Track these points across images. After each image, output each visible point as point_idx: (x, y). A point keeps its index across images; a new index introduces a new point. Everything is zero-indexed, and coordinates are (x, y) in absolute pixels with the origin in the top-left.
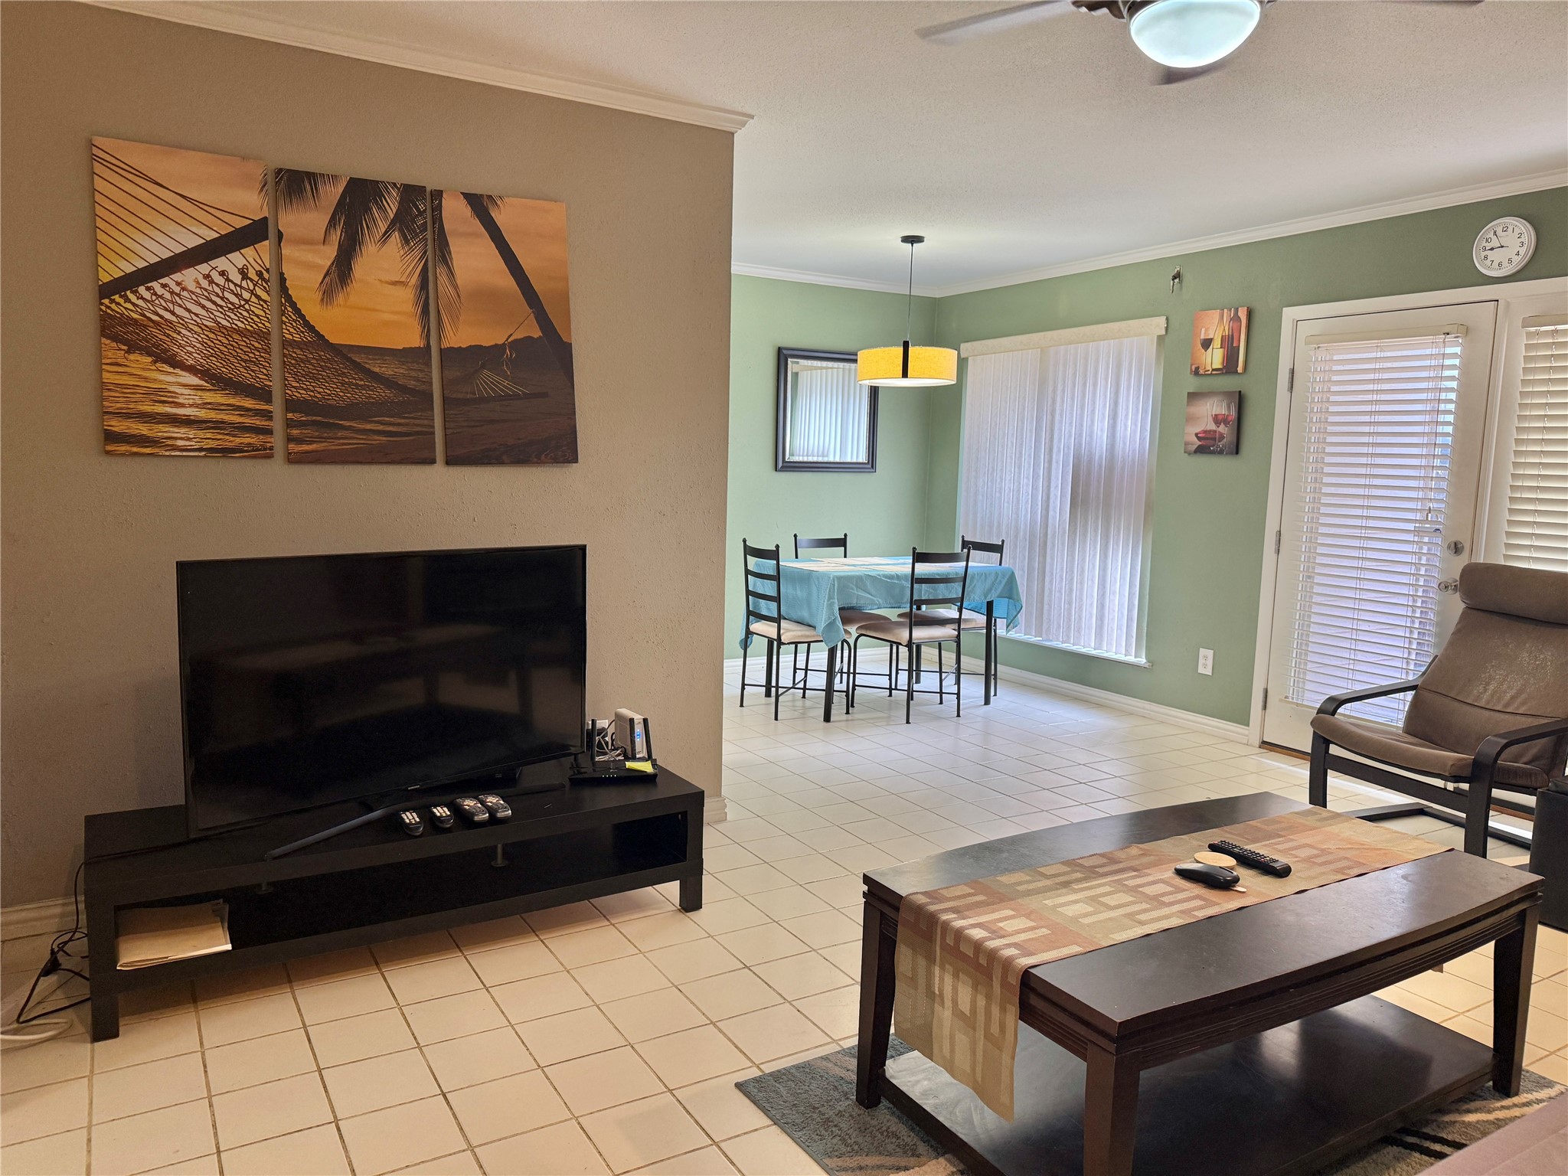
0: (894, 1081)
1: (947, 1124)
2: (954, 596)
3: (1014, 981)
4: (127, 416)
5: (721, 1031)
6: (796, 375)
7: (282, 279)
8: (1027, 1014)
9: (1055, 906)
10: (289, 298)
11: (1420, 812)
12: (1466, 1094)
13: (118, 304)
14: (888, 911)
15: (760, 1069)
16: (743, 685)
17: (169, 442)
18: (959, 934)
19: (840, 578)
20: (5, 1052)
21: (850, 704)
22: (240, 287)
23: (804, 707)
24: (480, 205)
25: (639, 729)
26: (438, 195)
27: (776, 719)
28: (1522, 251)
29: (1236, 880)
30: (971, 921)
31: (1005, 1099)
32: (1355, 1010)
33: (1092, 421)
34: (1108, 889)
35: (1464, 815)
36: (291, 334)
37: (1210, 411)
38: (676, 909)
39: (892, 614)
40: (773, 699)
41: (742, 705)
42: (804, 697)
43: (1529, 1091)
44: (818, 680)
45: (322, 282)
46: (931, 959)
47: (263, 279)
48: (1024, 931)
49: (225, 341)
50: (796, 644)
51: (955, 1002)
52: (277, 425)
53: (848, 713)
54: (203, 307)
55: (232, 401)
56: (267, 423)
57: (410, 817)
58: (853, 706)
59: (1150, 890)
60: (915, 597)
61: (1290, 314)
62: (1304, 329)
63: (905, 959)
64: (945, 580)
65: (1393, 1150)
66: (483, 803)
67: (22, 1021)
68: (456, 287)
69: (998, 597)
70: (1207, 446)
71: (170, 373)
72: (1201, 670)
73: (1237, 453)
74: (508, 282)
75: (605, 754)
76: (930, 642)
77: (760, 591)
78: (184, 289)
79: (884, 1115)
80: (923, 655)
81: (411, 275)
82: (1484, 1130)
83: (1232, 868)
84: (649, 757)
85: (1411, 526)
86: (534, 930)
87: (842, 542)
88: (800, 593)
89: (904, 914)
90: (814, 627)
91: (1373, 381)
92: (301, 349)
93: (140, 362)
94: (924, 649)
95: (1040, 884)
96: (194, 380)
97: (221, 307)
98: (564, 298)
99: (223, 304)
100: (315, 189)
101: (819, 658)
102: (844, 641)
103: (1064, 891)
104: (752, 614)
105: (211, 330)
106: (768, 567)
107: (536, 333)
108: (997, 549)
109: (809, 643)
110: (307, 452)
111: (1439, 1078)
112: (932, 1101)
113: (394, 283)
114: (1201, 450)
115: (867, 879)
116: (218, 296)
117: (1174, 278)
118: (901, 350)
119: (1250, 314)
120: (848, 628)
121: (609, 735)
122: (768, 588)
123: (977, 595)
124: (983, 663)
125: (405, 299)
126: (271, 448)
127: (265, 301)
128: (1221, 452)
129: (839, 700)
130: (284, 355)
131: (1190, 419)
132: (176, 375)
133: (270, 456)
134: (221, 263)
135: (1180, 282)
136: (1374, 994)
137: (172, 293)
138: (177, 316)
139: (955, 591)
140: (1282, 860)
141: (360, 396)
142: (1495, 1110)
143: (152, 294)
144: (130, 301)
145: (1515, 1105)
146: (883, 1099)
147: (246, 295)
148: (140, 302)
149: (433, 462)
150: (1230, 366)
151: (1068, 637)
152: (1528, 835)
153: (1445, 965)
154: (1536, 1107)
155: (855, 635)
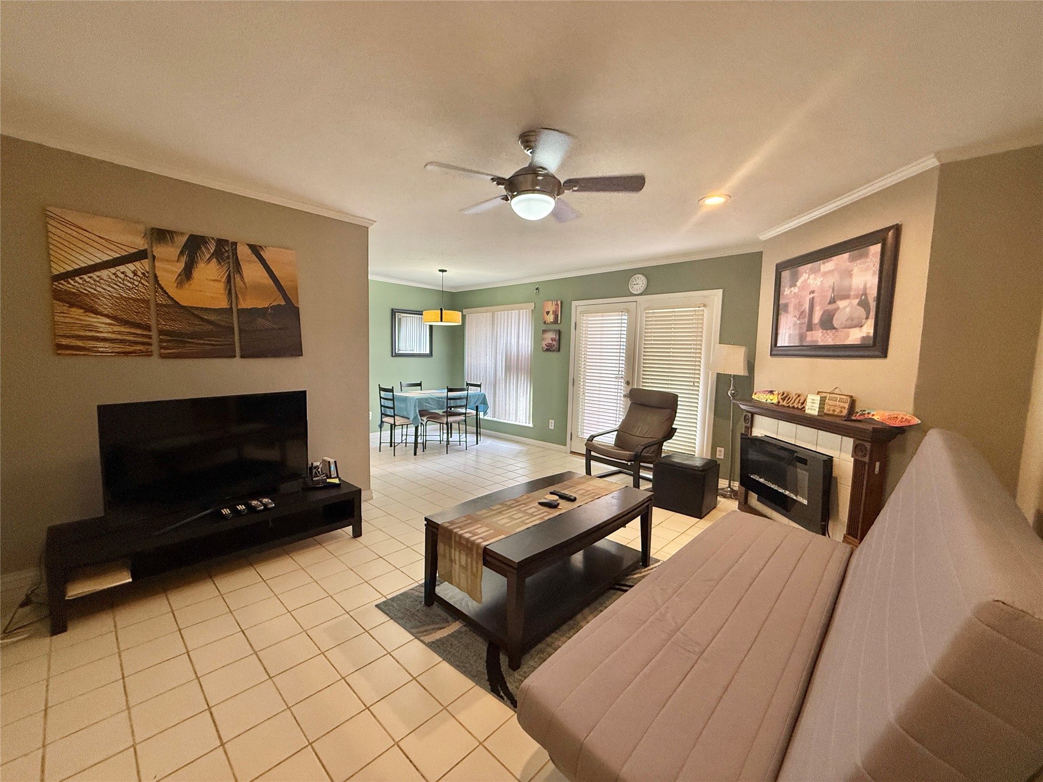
0: (438, 595)
1: (459, 608)
2: (464, 404)
3: (481, 551)
4: (69, 337)
5: (370, 585)
6: (400, 320)
7: (156, 277)
8: (486, 563)
9: (496, 521)
10: (159, 285)
11: (620, 472)
12: (634, 568)
13: (63, 284)
14: (434, 530)
15: (386, 598)
16: (380, 443)
17: (95, 349)
18: (461, 536)
19: (418, 399)
20: (3, 648)
21: (424, 448)
22: (133, 279)
23: (406, 450)
24: (255, 250)
25: (333, 467)
26: (235, 244)
27: (394, 456)
28: (643, 286)
29: (558, 504)
30: (465, 531)
31: (479, 595)
32: (601, 544)
33: (511, 339)
34: (515, 512)
35: (632, 472)
36: (160, 301)
37: (550, 336)
38: (350, 537)
39: (440, 412)
40: (393, 448)
41: (380, 451)
42: (406, 446)
43: (653, 564)
44: (411, 439)
45: (177, 279)
46: (450, 546)
47: (146, 276)
48: (484, 532)
49: (125, 303)
50: (402, 425)
51: (460, 562)
52: (155, 341)
53: (423, 451)
54: (113, 288)
55: (129, 330)
56: (149, 340)
57: (226, 511)
58: (425, 448)
59: (530, 511)
60: (449, 405)
61: (574, 303)
62: (580, 309)
63: (441, 548)
64: (460, 398)
65: (612, 591)
66: (261, 502)
67: (7, 633)
68: (244, 283)
69: (480, 404)
70: (549, 349)
71: (94, 317)
72: (550, 428)
73: (559, 351)
74: (268, 281)
75: (318, 476)
76: (455, 422)
77: (386, 405)
78: (101, 279)
79: (436, 608)
80: (453, 427)
81: (222, 277)
82: (639, 579)
83: (557, 500)
84: (338, 477)
85: (614, 376)
86: (287, 553)
87: (420, 385)
88: (403, 406)
89: (440, 530)
90: (409, 419)
91: (601, 327)
92: (167, 308)
93: (76, 312)
94: (453, 424)
95: (491, 513)
96: (108, 321)
97: (123, 288)
98: (296, 289)
99: (123, 286)
100: (172, 239)
101: (412, 430)
102: (421, 423)
103: (499, 515)
104: (383, 414)
105: (117, 298)
106: (389, 395)
107: (283, 303)
108: (479, 386)
109: (407, 425)
110: (171, 353)
111: (627, 563)
112: (453, 600)
113: (214, 280)
114: (547, 350)
115: (426, 519)
116: (120, 282)
117: (536, 289)
118: (440, 311)
119: (561, 303)
120: (423, 418)
121: (320, 468)
122: (390, 404)
123: (472, 403)
124: (475, 429)
125: (221, 287)
126: (151, 352)
127: (147, 286)
128: (554, 351)
129: (420, 446)
130: (158, 310)
131: (543, 339)
132: (98, 318)
133: (151, 355)
134: (122, 268)
135: (538, 291)
136: (606, 538)
137: (95, 281)
138: (98, 291)
139: (464, 402)
140: (574, 495)
141: (197, 329)
142: (643, 572)
143: (83, 281)
144: (70, 284)
145: (649, 570)
146: (435, 603)
147: (136, 283)
148: (76, 284)
149: (235, 356)
150: (556, 321)
151: (506, 418)
152: (651, 477)
153: (626, 525)
154: (655, 569)
155: (425, 421)
